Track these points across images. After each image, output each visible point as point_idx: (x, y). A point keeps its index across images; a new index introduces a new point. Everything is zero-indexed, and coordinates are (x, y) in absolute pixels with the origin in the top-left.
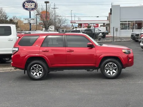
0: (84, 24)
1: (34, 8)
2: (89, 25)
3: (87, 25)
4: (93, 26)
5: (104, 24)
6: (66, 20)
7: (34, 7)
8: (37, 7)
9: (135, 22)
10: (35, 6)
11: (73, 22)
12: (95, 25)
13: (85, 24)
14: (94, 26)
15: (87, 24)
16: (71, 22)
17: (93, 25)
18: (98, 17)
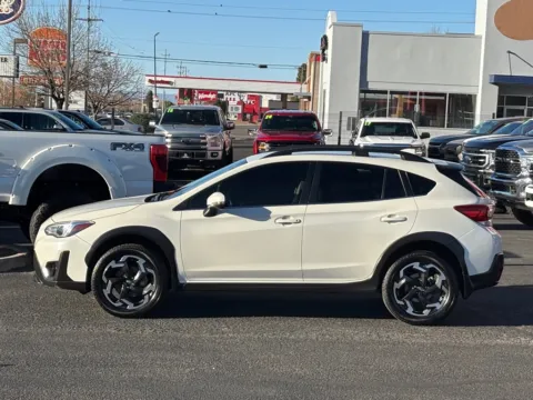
0: (201, 91)
1: (12, 14)
2: (222, 96)
3: (212, 96)
4: (238, 103)
5: (284, 96)
6: (132, 72)
7: (11, 10)
8: (24, 9)
9: (418, 97)
10: (13, 6)
11: (159, 79)
12: (245, 100)
13: (207, 92)
14: (241, 102)
15: (213, 92)
16: (151, 81)
17: (238, 99)
18: (265, 67)
